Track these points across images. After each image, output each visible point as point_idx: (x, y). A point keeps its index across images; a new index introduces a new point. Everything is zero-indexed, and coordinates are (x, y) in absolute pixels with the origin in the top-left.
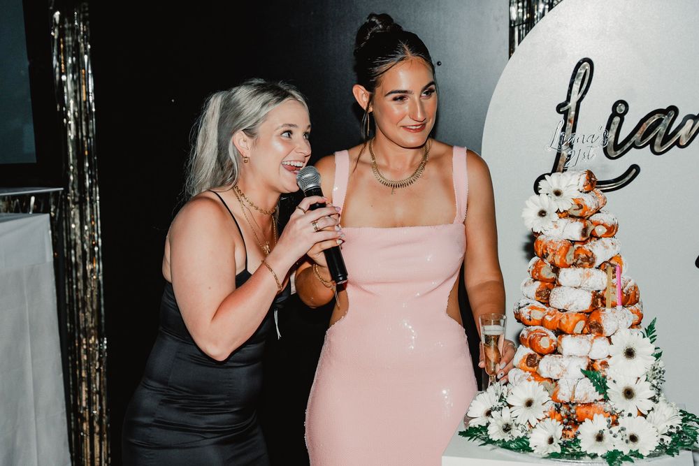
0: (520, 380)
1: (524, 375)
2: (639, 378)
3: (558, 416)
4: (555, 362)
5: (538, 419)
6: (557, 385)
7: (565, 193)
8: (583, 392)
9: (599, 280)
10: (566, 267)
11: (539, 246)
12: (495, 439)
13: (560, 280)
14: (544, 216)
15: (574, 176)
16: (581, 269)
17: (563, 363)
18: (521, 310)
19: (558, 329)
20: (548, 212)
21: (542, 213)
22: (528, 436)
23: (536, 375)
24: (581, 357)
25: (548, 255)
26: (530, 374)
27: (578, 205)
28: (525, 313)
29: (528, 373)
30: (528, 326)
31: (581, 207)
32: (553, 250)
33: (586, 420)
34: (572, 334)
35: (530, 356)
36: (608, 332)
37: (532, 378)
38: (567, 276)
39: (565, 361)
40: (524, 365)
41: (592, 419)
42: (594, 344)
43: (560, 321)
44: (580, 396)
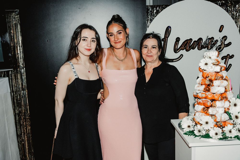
0: (202, 115)
1: (202, 114)
2: (239, 112)
3: (217, 126)
4: (214, 109)
5: (211, 128)
6: (215, 116)
7: (212, 57)
8: (224, 118)
9: (225, 83)
10: (215, 80)
11: (205, 74)
12: (198, 135)
13: (214, 84)
14: (207, 65)
15: (214, 52)
16: (220, 80)
17: (217, 110)
18: (198, 94)
19: (213, 99)
20: (208, 63)
21: (206, 64)
22: (209, 133)
23: (207, 114)
24: (222, 107)
25: (208, 77)
26: (204, 114)
27: (217, 61)
28: (200, 95)
29: (203, 113)
30: (201, 99)
31: (218, 61)
32: (211, 75)
33: (226, 126)
34: (218, 100)
35: (204, 108)
36: (229, 99)
37: (206, 115)
38: (216, 83)
39: (218, 109)
40: (202, 111)
41: (227, 126)
42: (225, 103)
43: (214, 97)
44: (223, 119)
